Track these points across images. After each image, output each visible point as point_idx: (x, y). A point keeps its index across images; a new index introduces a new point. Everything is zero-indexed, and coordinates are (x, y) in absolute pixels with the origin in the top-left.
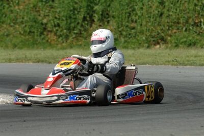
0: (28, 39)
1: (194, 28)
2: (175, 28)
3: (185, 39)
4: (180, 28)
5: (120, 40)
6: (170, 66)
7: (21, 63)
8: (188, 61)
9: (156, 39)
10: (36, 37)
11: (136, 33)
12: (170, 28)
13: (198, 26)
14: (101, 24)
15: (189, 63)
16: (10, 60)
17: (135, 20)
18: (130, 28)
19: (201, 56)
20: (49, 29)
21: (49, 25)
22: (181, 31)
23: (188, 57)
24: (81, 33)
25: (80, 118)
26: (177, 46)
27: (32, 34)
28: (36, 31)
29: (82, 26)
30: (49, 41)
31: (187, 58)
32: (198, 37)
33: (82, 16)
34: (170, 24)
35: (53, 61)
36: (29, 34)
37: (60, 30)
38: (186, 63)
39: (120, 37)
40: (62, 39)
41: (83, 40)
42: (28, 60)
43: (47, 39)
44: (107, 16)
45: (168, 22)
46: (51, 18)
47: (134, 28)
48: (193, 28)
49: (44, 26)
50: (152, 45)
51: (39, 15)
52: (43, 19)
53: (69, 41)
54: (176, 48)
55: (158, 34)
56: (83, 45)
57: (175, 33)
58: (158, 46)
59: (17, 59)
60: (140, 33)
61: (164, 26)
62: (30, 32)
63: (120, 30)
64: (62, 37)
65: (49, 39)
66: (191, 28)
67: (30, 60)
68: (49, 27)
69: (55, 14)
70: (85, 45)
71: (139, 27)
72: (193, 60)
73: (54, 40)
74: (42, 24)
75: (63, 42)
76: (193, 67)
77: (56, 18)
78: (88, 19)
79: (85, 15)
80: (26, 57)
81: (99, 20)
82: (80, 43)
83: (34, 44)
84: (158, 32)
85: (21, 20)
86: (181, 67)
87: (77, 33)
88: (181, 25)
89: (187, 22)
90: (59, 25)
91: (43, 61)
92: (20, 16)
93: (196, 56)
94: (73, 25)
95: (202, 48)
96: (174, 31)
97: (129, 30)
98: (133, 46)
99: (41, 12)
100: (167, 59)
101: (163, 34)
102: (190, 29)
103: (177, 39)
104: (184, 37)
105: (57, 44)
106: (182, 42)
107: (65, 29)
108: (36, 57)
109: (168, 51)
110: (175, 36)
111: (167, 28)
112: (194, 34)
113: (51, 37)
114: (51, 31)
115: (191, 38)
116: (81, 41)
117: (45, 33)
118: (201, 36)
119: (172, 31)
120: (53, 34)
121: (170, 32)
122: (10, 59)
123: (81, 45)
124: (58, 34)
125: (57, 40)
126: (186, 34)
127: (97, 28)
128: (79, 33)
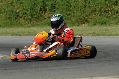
0: (8, 22)
1: (105, 14)
2: (94, 14)
3: (99, 21)
4: (97, 14)
6: (91, 36)
7: (4, 36)
8: (101, 33)
9: (82, 21)
10: (12, 21)
11: (71, 18)
12: (91, 14)
13: (107, 12)
14: (50, 12)
15: (102, 34)
17: (70, 10)
18: (67, 15)
19: (109, 30)
20: (20, 16)
21: (20, 13)
22: (97, 16)
23: (101, 30)
25: (38, 67)
26: (95, 24)
27: (10, 19)
28: (12, 17)
29: (39, 13)
30: (20, 22)
31: (101, 32)
32: (107, 19)
33: (40, 8)
34: (91, 11)
35: (23, 34)
36: (8, 19)
37: (26, 16)
38: (100, 34)
40: (28, 22)
41: (40, 22)
42: (8, 34)
43: (19, 22)
44: (54, 8)
45: (89, 11)
46: (21, 9)
47: (70, 14)
49: (17, 14)
50: (80, 24)
51: (15, 8)
52: (16, 10)
53: (32, 22)
54: (94, 26)
55: (84, 18)
57: (94, 17)
58: (84, 25)
59: (2, 34)
60: (73, 17)
61: (87, 13)
62: (9, 17)
64: (27, 20)
65: (20, 21)
66: (103, 14)
67: (9, 34)
68: (20, 15)
69: (24, 7)
70: (41, 25)
71: (73, 14)
72: (104, 32)
73: (23, 22)
74: (16, 13)
75: (28, 23)
76: (104, 36)
77: (24, 9)
78: (43, 10)
79: (41, 7)
80: (7, 32)
81: (49, 10)
82: (38, 24)
83: (12, 25)
84: (83, 16)
85: (4, 11)
86: (97, 36)
88: (97, 12)
89: (100, 10)
90: (26, 13)
91: (17, 35)
92: (3, 8)
93: (106, 30)
94: (34, 13)
95: (110, 25)
96: (93, 16)
99: (15, 6)
100: (89, 32)
101: (86, 18)
103: (95, 21)
104: (99, 19)
105: (25, 25)
106: (98, 22)
107: (30, 16)
108: (13, 32)
109: (89, 27)
110: (94, 19)
111: (89, 14)
112: (104, 17)
113: (21, 20)
114: (21, 17)
115: (103, 20)
116: (39, 22)
117: (18, 18)
118: (109, 18)
119: (92, 16)
120: (23, 18)
121: (90, 17)
123: (39, 25)
124: (25, 18)
125: (25, 22)
126: (100, 17)
127: (48, 14)
128: (38, 18)
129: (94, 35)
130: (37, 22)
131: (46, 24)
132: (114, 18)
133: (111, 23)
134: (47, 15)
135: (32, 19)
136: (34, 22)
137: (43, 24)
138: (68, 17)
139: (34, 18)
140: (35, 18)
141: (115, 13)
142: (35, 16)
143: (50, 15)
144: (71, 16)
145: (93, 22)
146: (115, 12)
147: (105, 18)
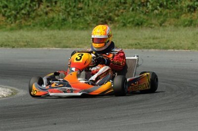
1: (141, 8)
2: (122, 8)
3: (132, 19)
4: (127, 8)
5: (68, 21)
6: (134, 49)
8: (150, 44)
9: (104, 19)
11: (84, 13)
12: (117, 8)
14: (49, 4)
18: (77, 8)
22: (128, 11)
23: (146, 39)
24: (29, 14)
29: (30, 6)
32: (145, 17)
37: (8, 11)
38: (150, 46)
39: (68, 17)
40: (10, 20)
41: (32, 21)
45: (114, 3)
47: (81, 9)
48: (139, 8)
53: (17, 22)
55: (105, 14)
56: (32, 26)
57: (122, 13)
60: (87, 13)
63: (67, 10)
64: (10, 17)
70: (34, 26)
71: (86, 7)
73: (2, 21)
75: (12, 23)
76: (157, 50)
82: (29, 23)
84: (105, 12)
86: (145, 50)
87: (25, 14)
88: (128, 5)
89: (133, 2)
90: (6, 6)
93: (154, 39)
96: (121, 11)
97: (76, 10)
98: (82, 27)
101: (111, 14)
102: (137, 9)
103: (125, 19)
104: (131, 17)
105: (6, 25)
106: (130, 22)
107: (13, 10)
110: (123, 16)
111: (115, 8)
112: (140, 13)
115: (137, 18)
116: (30, 21)
118: (148, 16)
119: (119, 11)
120: (1, 15)
121: (117, 12)
123: (30, 25)
124: (6, 15)
125: (6, 21)
126: (133, 13)
127: (45, 8)
128: (27, 13)
129: (140, 49)
130: (26, 20)
131: (41, 25)
132: (157, 15)
133: (152, 24)
134: (43, 9)
135: (18, 16)
136: (21, 20)
137: (37, 24)
138: (78, 13)
139: (21, 14)
140: (23, 14)
141: (158, 7)
142: (23, 11)
143: (48, 9)
144: (83, 11)
145: (121, 21)
146: (158, 4)
147: (142, 15)
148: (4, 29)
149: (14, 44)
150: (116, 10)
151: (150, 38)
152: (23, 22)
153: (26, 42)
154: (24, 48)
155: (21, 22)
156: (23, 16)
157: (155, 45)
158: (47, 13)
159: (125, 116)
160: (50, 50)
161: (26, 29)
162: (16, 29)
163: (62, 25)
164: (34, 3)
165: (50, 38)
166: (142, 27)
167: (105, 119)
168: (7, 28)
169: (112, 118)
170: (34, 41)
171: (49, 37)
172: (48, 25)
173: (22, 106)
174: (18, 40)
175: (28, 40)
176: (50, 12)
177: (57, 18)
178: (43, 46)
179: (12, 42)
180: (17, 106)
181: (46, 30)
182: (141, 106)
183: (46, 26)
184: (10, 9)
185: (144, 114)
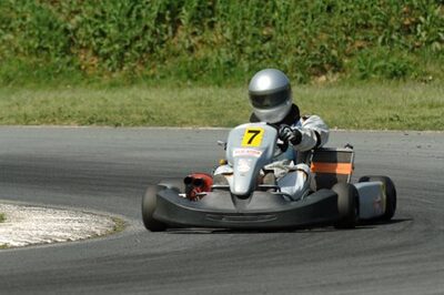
0: (37, 64)
1: (403, 37)
2: (361, 37)
3: (382, 63)
4: (371, 38)
5: (239, 65)
6: (386, 130)
8: (424, 119)
9: (318, 62)
10: (53, 59)
11: (274, 51)
12: (350, 38)
13: (409, 32)
14: (196, 30)
16: (27, 120)
17: (271, 21)
18: (261, 39)
20: (81, 43)
21: (81, 32)
23: (415, 106)
24: (152, 51)
27: (45, 53)
28: (52, 48)
29: (155, 32)
30: (83, 67)
32: (412, 58)
33: (155, 13)
34: (349, 28)
36: (36, 52)
39: (240, 57)
40: (110, 65)
41: (159, 66)
43: (77, 63)
44: (210, 12)
45: (343, 25)
46: (85, 16)
47: (269, 38)
48: (400, 38)
49: (70, 36)
50: (309, 75)
51: (60, 10)
52: (68, 20)
53: (124, 68)
55: (322, 52)
56: (158, 77)
57: (360, 48)
58: (323, 78)
60: (282, 48)
62: (39, 48)
63: (238, 42)
64: (109, 58)
65: (81, 63)
66: (394, 37)
67: (69, 116)
68: (82, 37)
69: (94, 9)
70: (163, 77)
73: (93, 65)
74: (66, 31)
75: (113, 71)
77: (96, 17)
78: (168, 18)
81: (192, 19)
82: (152, 72)
84: (322, 47)
85: (20, 21)
86: (414, 133)
87: (144, 51)
88: (374, 31)
89: (386, 24)
90: (103, 34)
92: (17, 13)
93: (431, 106)
95: (421, 80)
96: (358, 44)
97: (259, 42)
99: (63, 4)
101: (334, 52)
102: (392, 40)
103: (366, 65)
104: (381, 58)
105: (101, 75)
106: (377, 69)
107: (118, 42)
110: (361, 55)
111: (344, 37)
112: (401, 50)
113: (85, 59)
114: (87, 48)
115: (394, 60)
116: (154, 67)
117: (74, 50)
118: (417, 54)
119: (352, 44)
120: (90, 52)
121: (348, 45)
122: (26, 116)
123: (153, 76)
124: (101, 51)
125: (100, 66)
126: (385, 50)
127: (187, 37)
128: (148, 49)
129: (401, 129)
130: (144, 65)
131: (179, 75)
132: (438, 52)
133: (426, 74)
134: (182, 39)
135: (128, 54)
136: (133, 65)
137: (169, 73)
138: (262, 49)
139: (133, 51)
140: (139, 50)
141: (442, 35)
142: (139, 44)
143: (194, 41)
144: (273, 43)
145: (356, 67)
147: (405, 54)
148: (96, 84)
149: (119, 118)
150: (347, 41)
151: (422, 105)
152: (139, 67)
153: (147, 113)
154: (141, 128)
155: (133, 69)
156: (138, 55)
157: (435, 121)
158: (191, 49)
159: (368, 280)
160: (198, 132)
161: (145, 84)
162: (124, 85)
163: (225, 75)
164: (164, 26)
165: (200, 105)
166: (405, 81)
167: (324, 286)
168: (103, 82)
169: (339, 284)
170: (163, 112)
171: (197, 103)
172: (195, 75)
173: (138, 257)
174: (127, 108)
175: (150, 109)
176: (200, 46)
177: (215, 60)
178: (183, 123)
179: (115, 113)
180: (127, 257)
181: (190, 87)
182: (403, 259)
183: (190, 77)
184: (110, 39)
185: (410, 275)
